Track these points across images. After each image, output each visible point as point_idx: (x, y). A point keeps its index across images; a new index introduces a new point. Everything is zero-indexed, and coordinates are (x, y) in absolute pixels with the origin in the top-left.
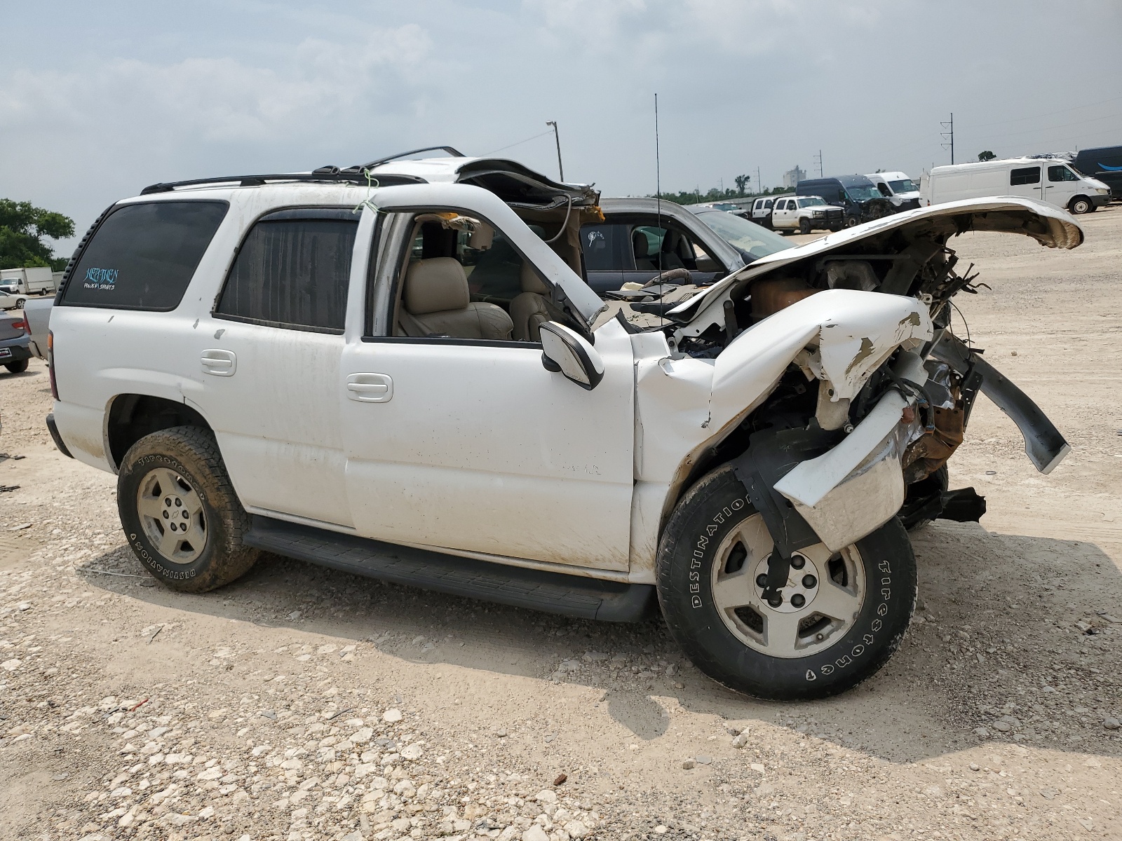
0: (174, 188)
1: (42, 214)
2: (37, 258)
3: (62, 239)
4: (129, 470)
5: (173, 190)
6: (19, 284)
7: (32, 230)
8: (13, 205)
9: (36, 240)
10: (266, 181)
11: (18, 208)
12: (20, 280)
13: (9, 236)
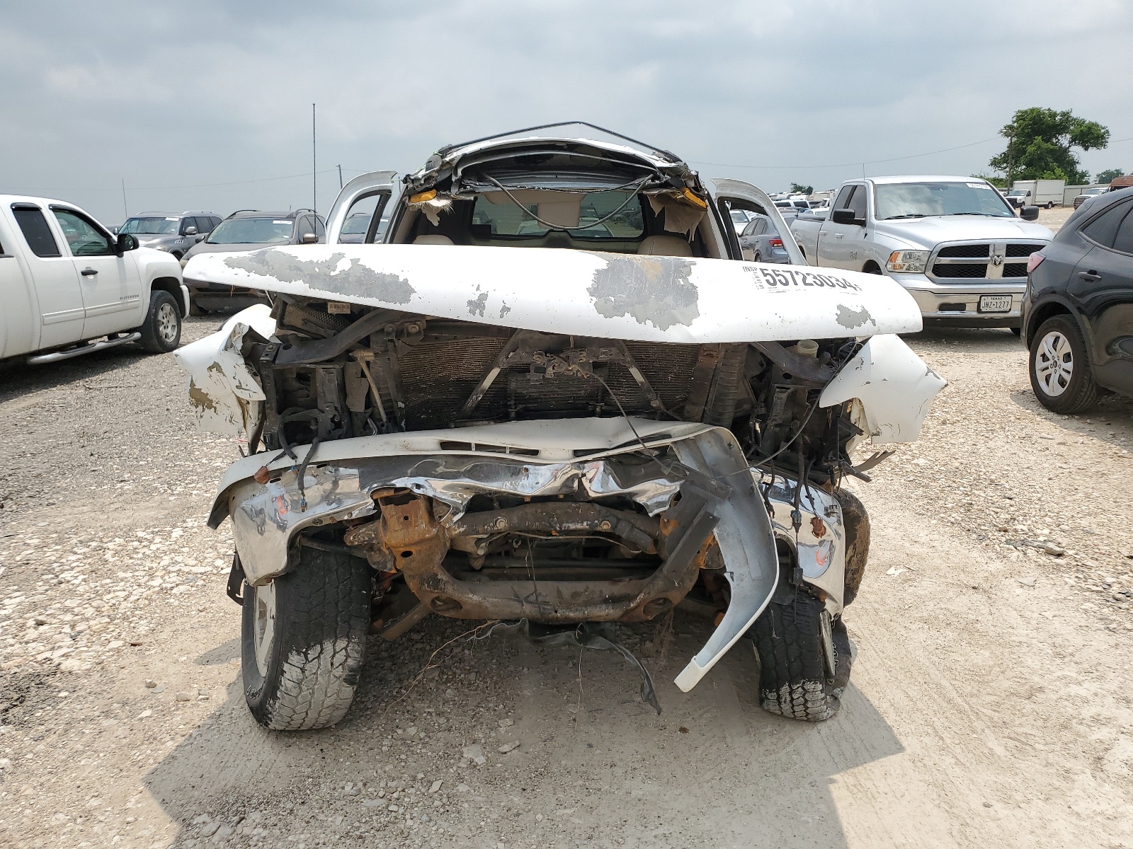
1: (1080, 123)
2: (1058, 171)
3: (1092, 150)
6: (1028, 196)
7: (1064, 140)
8: (1053, 115)
9: (1066, 150)
11: (1058, 118)
12: (1029, 192)
13: (1039, 147)
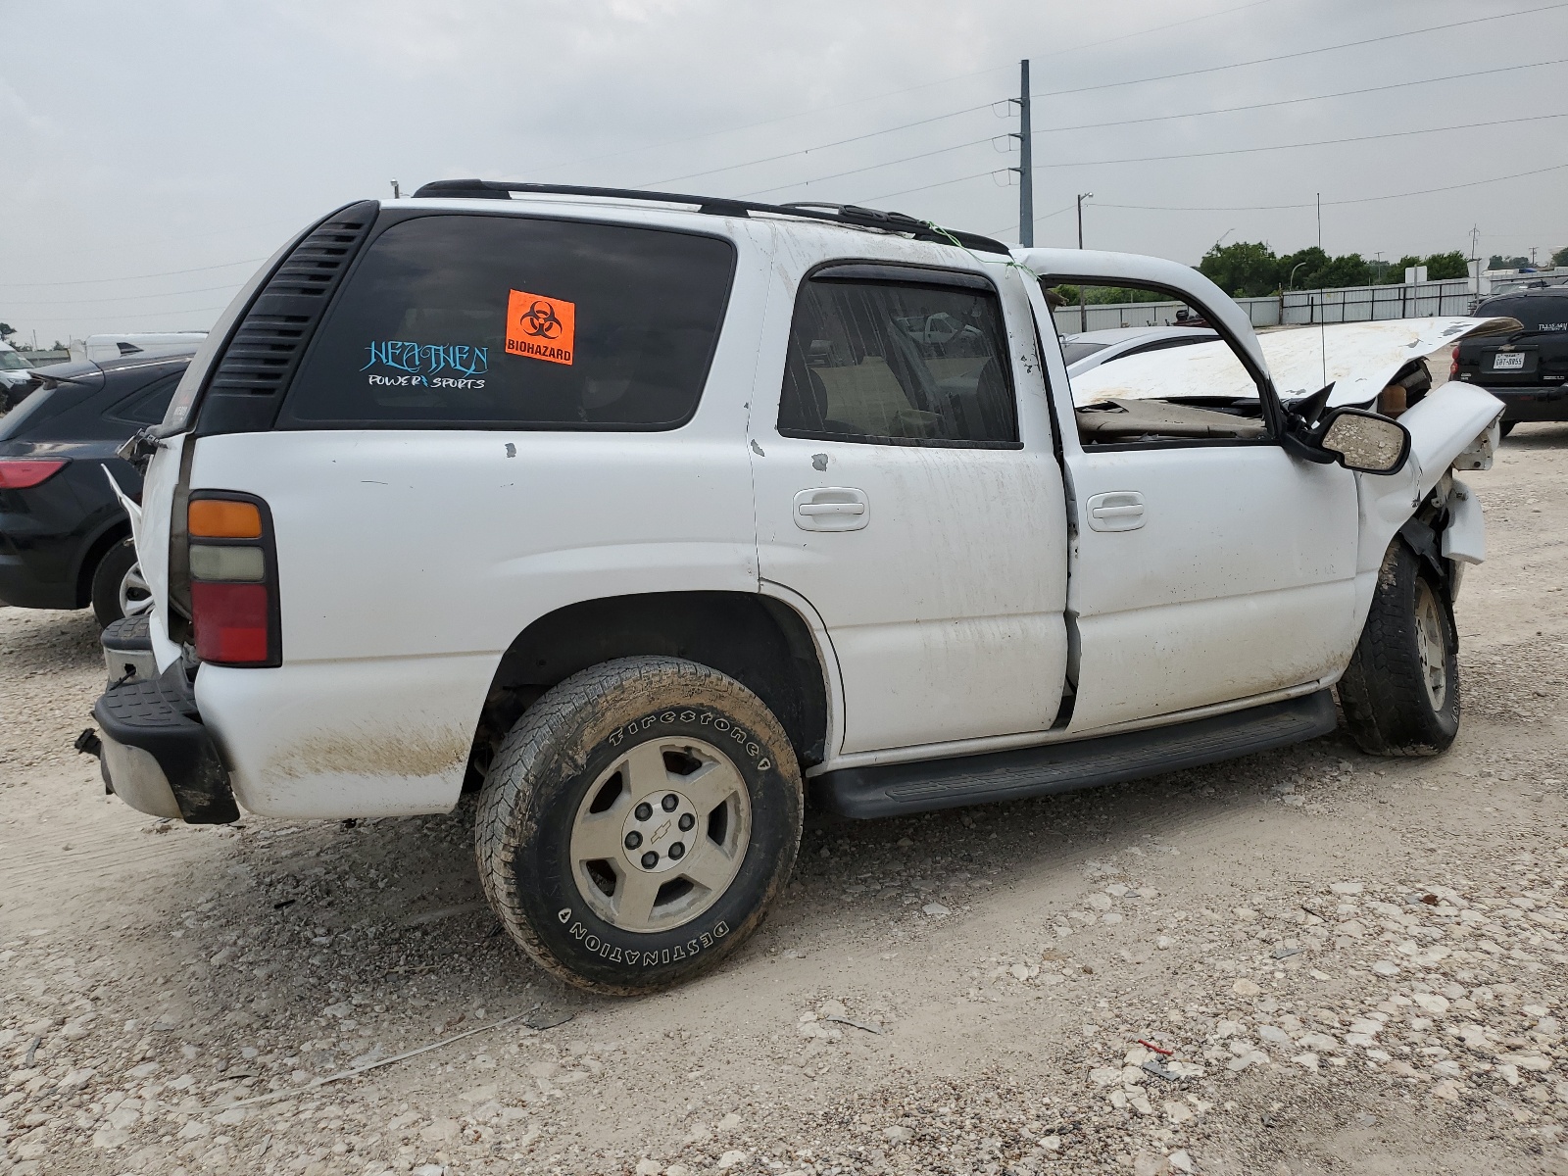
0: (512, 194)
4: (576, 766)
5: (508, 197)
10: (750, 212)
